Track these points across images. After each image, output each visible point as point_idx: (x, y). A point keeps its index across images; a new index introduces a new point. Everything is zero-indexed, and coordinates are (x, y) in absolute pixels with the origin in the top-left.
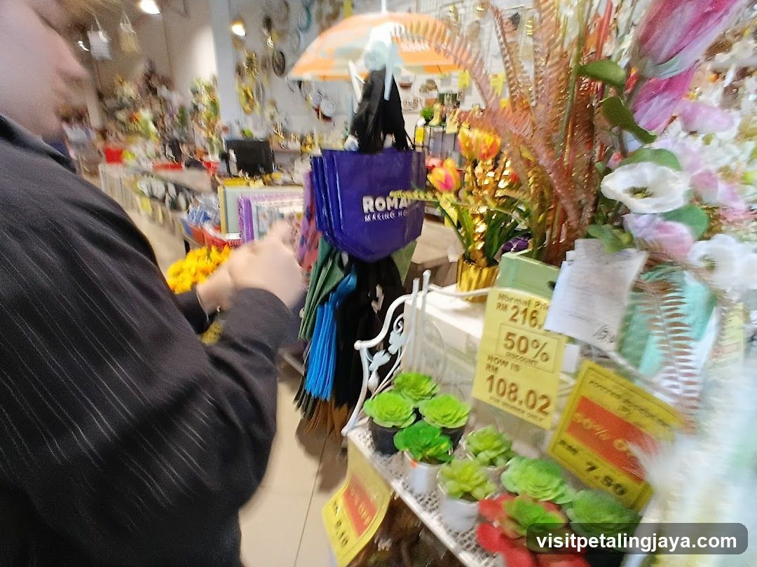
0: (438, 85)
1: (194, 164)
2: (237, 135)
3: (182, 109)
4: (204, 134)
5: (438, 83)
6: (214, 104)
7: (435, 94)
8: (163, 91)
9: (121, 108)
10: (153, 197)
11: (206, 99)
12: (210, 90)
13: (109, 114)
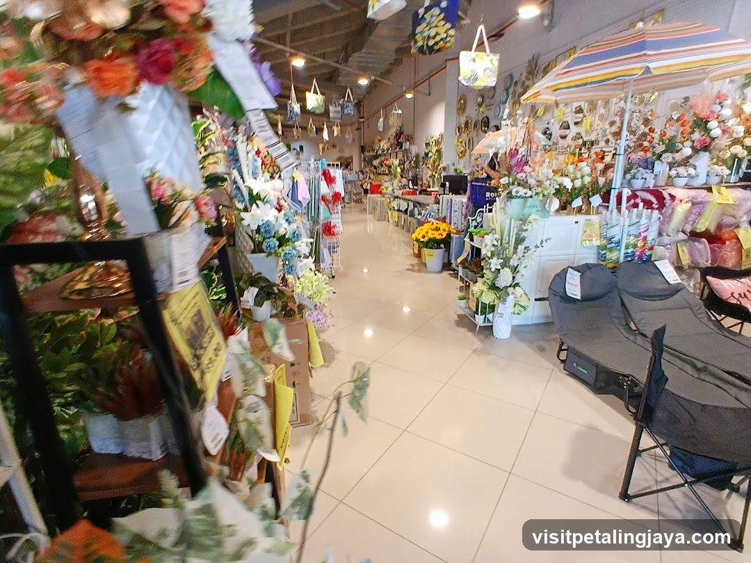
0: (583, 137)
1: (423, 192)
2: (452, 173)
3: (417, 156)
4: (430, 173)
5: (583, 134)
6: (439, 151)
7: (580, 142)
8: (406, 145)
9: (376, 157)
10: (399, 210)
11: (434, 149)
12: (438, 143)
13: (369, 161)
